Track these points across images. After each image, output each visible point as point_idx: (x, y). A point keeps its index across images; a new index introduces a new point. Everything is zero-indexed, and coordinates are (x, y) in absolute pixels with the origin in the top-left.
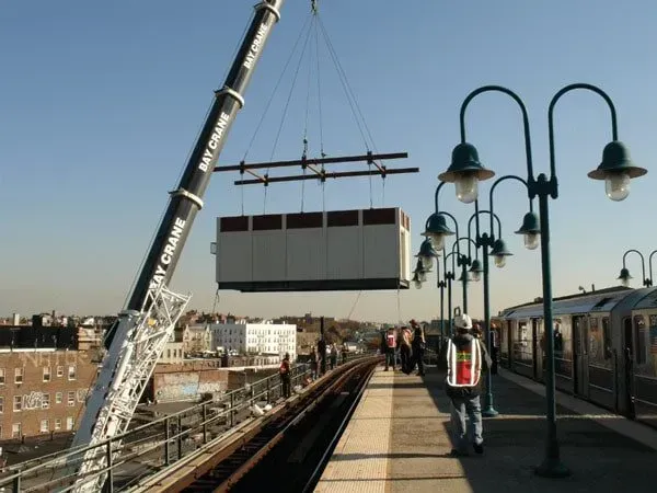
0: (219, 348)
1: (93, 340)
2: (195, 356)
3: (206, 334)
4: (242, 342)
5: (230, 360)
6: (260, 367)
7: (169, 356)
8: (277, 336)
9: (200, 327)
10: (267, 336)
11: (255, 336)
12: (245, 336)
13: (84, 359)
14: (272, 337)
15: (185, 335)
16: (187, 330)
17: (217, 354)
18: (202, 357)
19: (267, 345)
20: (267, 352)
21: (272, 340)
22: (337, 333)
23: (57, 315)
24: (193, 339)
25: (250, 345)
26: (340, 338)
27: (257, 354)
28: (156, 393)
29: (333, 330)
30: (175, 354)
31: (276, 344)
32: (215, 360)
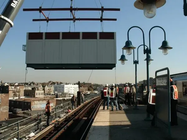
0: (56, 92)
1: (14, 90)
2: (48, 95)
3: (52, 88)
4: (63, 90)
5: (58, 96)
6: (67, 98)
7: (39, 95)
8: (74, 88)
9: (51, 86)
10: (71, 89)
11: (67, 89)
12: (64, 88)
13: (4, 97)
14: (72, 89)
15: (46, 88)
16: (46, 86)
17: (55, 94)
18: (50, 95)
19: (71, 91)
20: (71, 93)
21: (72, 90)
22: (92, 87)
23: (3, 82)
24: (48, 89)
25: (65, 91)
26: (93, 89)
27: (67, 94)
28: (32, 107)
29: (91, 87)
30: (41, 94)
31: (74, 91)
32: (54, 96)
